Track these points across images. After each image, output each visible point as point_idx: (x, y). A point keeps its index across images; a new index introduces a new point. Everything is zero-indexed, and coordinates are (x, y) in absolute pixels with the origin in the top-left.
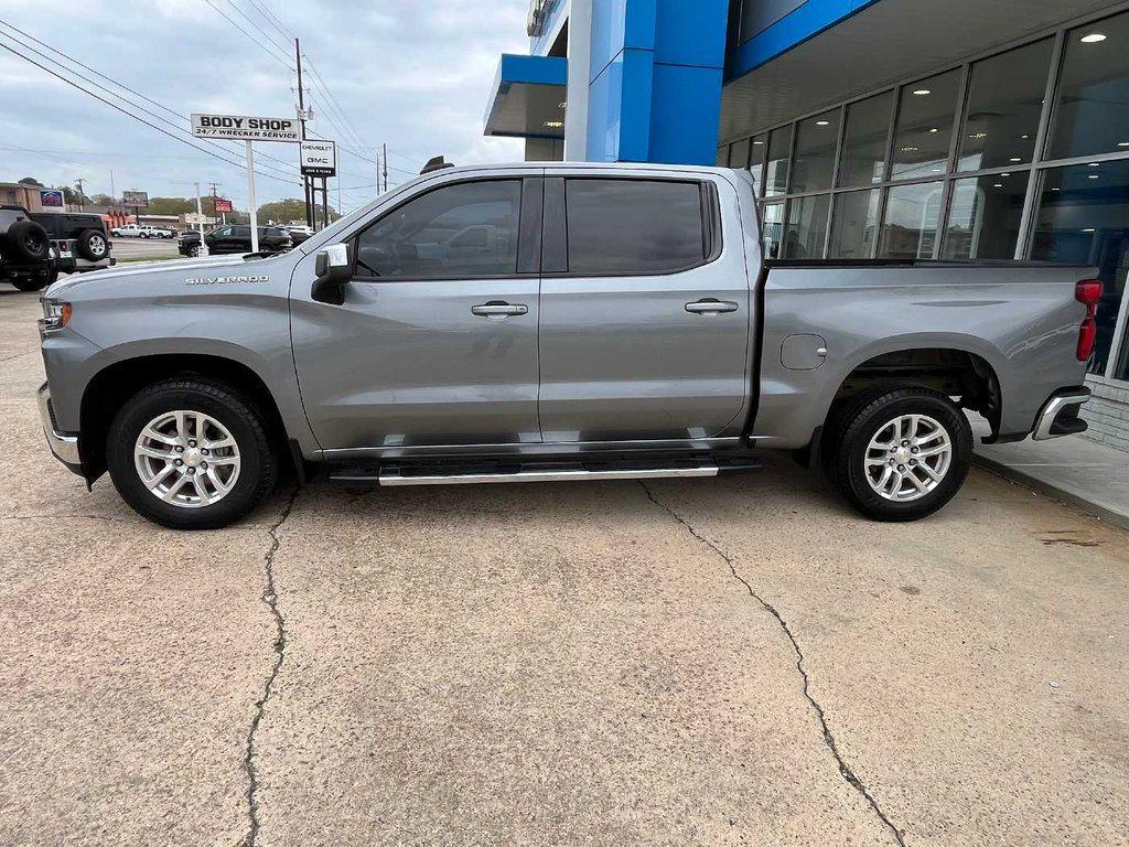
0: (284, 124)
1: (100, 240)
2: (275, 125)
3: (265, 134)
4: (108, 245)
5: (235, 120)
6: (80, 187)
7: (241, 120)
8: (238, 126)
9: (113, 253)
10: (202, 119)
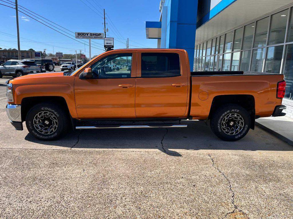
0: (100, 34)
1: (52, 66)
2: (97, 35)
3: (94, 37)
4: (54, 67)
5: (87, 34)
6: (45, 51)
7: (88, 34)
8: (87, 35)
9: (55, 69)
10: (78, 33)
